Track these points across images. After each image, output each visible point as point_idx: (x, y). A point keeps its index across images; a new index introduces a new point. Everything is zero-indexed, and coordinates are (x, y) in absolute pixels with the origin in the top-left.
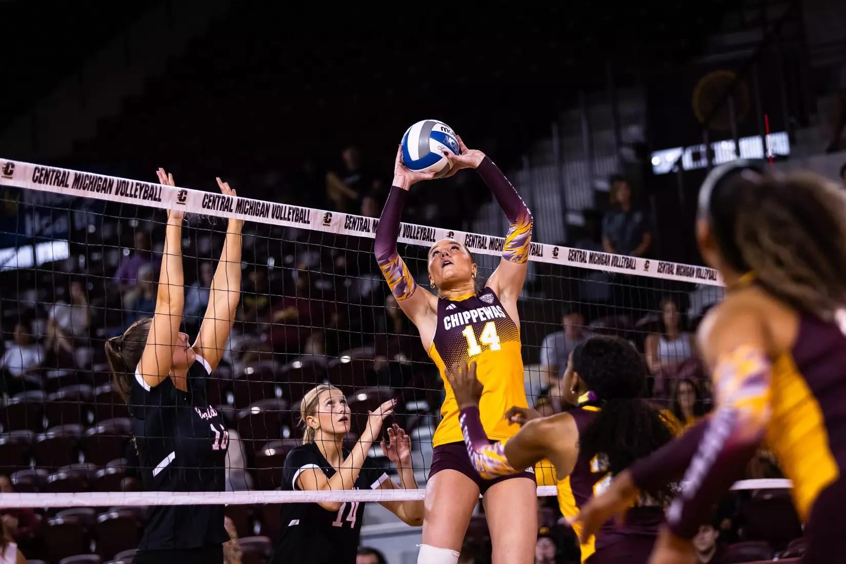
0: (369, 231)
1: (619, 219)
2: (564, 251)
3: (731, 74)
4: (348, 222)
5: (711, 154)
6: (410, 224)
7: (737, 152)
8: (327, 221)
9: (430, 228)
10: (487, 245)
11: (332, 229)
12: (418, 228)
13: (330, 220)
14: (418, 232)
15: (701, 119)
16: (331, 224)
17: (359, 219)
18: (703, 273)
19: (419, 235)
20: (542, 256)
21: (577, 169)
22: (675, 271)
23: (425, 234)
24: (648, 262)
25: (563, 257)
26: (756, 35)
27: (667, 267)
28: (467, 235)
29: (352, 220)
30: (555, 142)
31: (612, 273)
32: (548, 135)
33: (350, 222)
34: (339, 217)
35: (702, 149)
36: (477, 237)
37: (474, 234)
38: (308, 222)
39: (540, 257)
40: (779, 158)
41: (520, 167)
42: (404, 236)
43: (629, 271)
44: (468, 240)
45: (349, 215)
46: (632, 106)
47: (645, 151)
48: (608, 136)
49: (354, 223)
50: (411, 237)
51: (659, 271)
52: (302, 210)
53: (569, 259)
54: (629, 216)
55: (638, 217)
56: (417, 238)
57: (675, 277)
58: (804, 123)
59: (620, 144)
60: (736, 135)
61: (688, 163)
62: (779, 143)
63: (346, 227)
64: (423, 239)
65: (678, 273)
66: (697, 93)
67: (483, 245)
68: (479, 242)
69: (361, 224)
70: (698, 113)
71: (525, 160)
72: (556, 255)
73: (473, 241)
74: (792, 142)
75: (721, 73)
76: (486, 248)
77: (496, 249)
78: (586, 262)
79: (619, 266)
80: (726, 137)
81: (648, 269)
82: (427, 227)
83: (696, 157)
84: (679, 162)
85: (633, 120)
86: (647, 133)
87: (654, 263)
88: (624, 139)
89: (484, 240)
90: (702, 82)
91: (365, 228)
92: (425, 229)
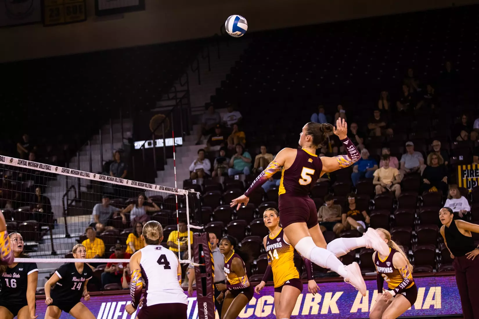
0: (26, 165)
1: (116, 165)
2: (98, 176)
3: (164, 116)
4: (19, 162)
5: (155, 143)
6: (42, 164)
7: (164, 143)
8: (11, 161)
9: (49, 165)
10: (70, 172)
11: (13, 164)
12: (45, 165)
13: (12, 161)
14: (45, 167)
15: (152, 131)
16: (13, 162)
17: (23, 161)
18: (147, 186)
19: (45, 168)
20: (89, 177)
21: (107, 146)
22: (137, 184)
23: (47, 167)
24: (128, 181)
25: (97, 178)
26: (173, 102)
27: (134, 183)
28: (63, 168)
29: (20, 161)
30: (100, 136)
31: (114, 184)
32: (98, 134)
33: (20, 162)
34: (16, 160)
35: (152, 141)
36: (66, 169)
37: (65, 168)
38: (4, 161)
39: (89, 178)
40: (179, 146)
41: (87, 144)
42: (39, 168)
43: (121, 184)
44: (63, 170)
45: (20, 159)
46: (128, 125)
47: (132, 141)
48: (119, 135)
49: (21, 162)
50: (42, 168)
51: (132, 184)
52: (2, 157)
53: (99, 179)
54: (119, 164)
55: (123, 165)
56: (44, 169)
57: (137, 187)
58: (189, 134)
59: (123, 138)
60: (164, 137)
61: (147, 146)
62: (179, 141)
63: (18, 164)
64: (46, 169)
65: (139, 185)
66: (151, 121)
67: (68, 172)
68: (67, 171)
69: (24, 163)
70: (151, 129)
71: (89, 142)
72: (94, 177)
73: (65, 171)
74: (184, 140)
75: (160, 115)
76: (69, 173)
77: (73, 174)
78: (105, 180)
79: (117, 182)
80: (161, 138)
81: (128, 183)
82: (48, 165)
83: (149, 144)
84: (143, 145)
85: (128, 130)
86: (133, 135)
87: (130, 182)
88: (125, 136)
89: (69, 170)
90: (153, 118)
91: (25, 164)
92: (47, 165)
